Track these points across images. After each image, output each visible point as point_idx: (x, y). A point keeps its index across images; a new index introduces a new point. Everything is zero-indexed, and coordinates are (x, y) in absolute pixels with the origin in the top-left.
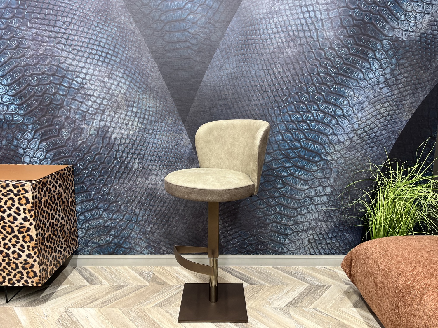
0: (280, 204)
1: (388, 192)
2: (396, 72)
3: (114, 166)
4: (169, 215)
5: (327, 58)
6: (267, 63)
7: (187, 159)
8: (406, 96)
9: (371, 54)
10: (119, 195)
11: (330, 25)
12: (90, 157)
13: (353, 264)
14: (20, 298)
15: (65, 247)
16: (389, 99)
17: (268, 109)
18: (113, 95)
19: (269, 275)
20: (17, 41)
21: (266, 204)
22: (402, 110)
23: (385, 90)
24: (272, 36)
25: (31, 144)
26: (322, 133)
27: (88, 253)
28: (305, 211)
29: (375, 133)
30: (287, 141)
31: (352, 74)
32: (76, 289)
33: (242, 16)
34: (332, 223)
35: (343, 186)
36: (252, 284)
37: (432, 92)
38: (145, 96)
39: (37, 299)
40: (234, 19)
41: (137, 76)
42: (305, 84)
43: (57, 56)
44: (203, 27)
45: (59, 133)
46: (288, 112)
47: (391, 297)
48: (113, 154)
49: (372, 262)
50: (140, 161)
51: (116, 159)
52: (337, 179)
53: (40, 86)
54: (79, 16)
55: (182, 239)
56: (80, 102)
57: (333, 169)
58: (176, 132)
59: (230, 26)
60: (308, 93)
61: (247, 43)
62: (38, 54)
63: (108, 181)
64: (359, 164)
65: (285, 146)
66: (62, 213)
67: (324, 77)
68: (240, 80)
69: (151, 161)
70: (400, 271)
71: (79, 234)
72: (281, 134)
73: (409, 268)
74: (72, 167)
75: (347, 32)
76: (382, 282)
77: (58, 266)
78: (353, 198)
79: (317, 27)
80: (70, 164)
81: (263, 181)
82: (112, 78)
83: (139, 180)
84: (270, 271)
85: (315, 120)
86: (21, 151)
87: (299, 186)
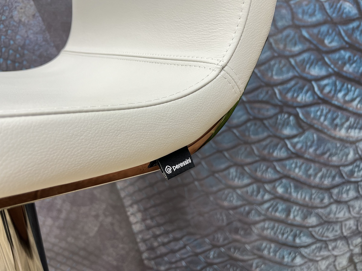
87: (342, 133)
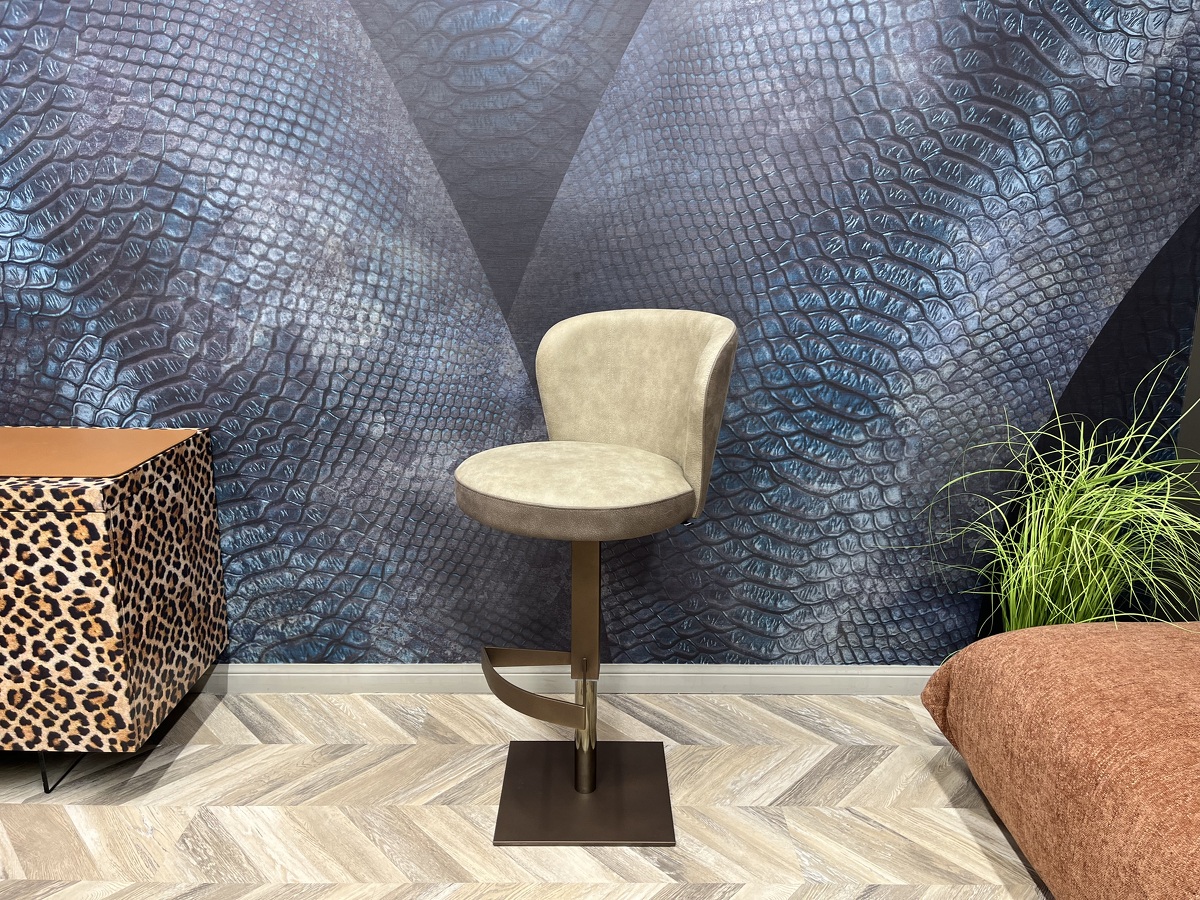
0: (764, 532)
1: (1052, 505)
2: (1087, 176)
3: (319, 432)
4: (468, 560)
5: (897, 138)
6: (735, 150)
7: (515, 412)
8: (1111, 241)
9: (1019, 125)
10: (335, 507)
11: (907, 44)
12: (253, 406)
13: (952, 696)
14: (80, 780)
15: (195, 647)
16: (1064, 250)
17: (734, 278)
18: (311, 238)
19: (734, 717)
20: (46, 89)
21: (727, 532)
22: (1098, 280)
23: (1054, 225)
24: (748, 76)
25: (95, 371)
26: (881, 343)
27: (256, 659)
28: (832, 550)
29: (1023, 342)
30: (783, 365)
31: (963, 182)
32: (226, 756)
33: (666, 17)
34: (903, 583)
35: (933, 484)
36: (687, 743)
37: (1182, 229)
38: (399, 243)
39: (124, 783)
40: (644, 27)
41: (377, 186)
42: (837, 210)
43: (157, 133)
44: (556, 51)
45: (169, 342)
46: (787, 286)
47: (1046, 789)
48: (317, 399)
49: (1001, 693)
50: (389, 417)
51: (323, 411)
52: (916, 465)
53: (115, 214)
54: (215, 20)
55: (503, 622)
56: (223, 258)
57: (908, 440)
58: (484, 341)
59: (631, 47)
60: (843, 233)
61: (678, 96)
62: (106, 126)
63: (303, 470)
64: (979, 426)
65: (780, 379)
66: (184, 558)
67: (888, 189)
68: (660, 196)
69: (418, 417)
70: (1074, 722)
71: (230, 609)
72: (769, 345)
73: (1097, 715)
74: (208, 434)
75: (955, 62)
76: (1026, 749)
77: (179, 696)
78: (959, 516)
79: (872, 50)
80: (201, 426)
81: (719, 471)
82: (308, 194)
83: (388, 469)
84: (735, 708)
85: (861, 308)
86: (68, 391)
87: (816, 486)
